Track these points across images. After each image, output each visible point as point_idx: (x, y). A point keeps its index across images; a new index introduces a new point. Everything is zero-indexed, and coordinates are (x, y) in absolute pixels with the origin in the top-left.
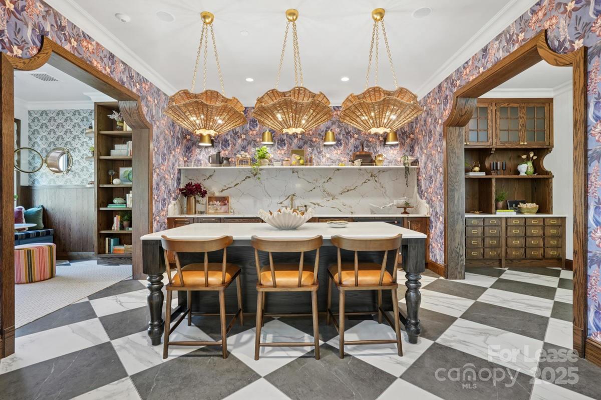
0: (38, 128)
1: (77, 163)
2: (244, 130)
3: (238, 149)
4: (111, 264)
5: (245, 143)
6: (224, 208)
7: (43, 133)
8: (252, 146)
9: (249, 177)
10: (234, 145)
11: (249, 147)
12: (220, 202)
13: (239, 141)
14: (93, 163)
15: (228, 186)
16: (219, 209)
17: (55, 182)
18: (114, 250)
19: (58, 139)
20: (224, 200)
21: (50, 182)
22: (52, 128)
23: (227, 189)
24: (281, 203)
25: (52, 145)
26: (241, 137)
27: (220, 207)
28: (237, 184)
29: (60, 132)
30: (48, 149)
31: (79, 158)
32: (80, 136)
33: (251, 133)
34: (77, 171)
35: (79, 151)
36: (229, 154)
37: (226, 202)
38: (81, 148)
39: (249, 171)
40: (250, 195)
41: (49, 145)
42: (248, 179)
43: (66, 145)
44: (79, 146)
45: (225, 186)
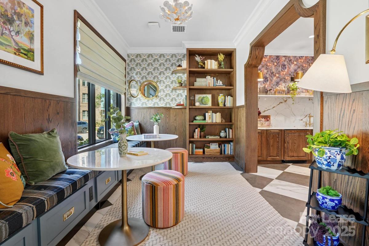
0: (134, 66)
1: (162, 91)
2: (278, 71)
3: (273, 84)
4: (196, 162)
5: (279, 79)
6: (267, 123)
7: (138, 69)
8: (283, 81)
9: (282, 103)
10: (271, 81)
11: (281, 82)
12: (264, 119)
13: (275, 78)
14: (186, 91)
15: (268, 108)
16: (264, 123)
17: (146, 104)
18: (196, 152)
19: (148, 74)
20: (267, 118)
21: (143, 104)
22: (144, 66)
23: (268, 110)
24: (302, 120)
25: (144, 78)
26: (276, 76)
27: (265, 122)
28: (274, 107)
29: (150, 69)
30: (142, 81)
31: (163, 88)
32: (165, 72)
33: (282, 73)
34: (162, 97)
35: (164, 83)
36: (268, 87)
37: (269, 119)
38: (165, 81)
39: (281, 99)
40: (282, 114)
41: (142, 78)
42: (281, 104)
43: (154, 78)
44: (163, 79)
45: (266, 108)
